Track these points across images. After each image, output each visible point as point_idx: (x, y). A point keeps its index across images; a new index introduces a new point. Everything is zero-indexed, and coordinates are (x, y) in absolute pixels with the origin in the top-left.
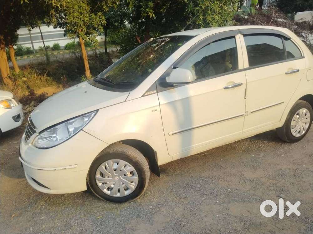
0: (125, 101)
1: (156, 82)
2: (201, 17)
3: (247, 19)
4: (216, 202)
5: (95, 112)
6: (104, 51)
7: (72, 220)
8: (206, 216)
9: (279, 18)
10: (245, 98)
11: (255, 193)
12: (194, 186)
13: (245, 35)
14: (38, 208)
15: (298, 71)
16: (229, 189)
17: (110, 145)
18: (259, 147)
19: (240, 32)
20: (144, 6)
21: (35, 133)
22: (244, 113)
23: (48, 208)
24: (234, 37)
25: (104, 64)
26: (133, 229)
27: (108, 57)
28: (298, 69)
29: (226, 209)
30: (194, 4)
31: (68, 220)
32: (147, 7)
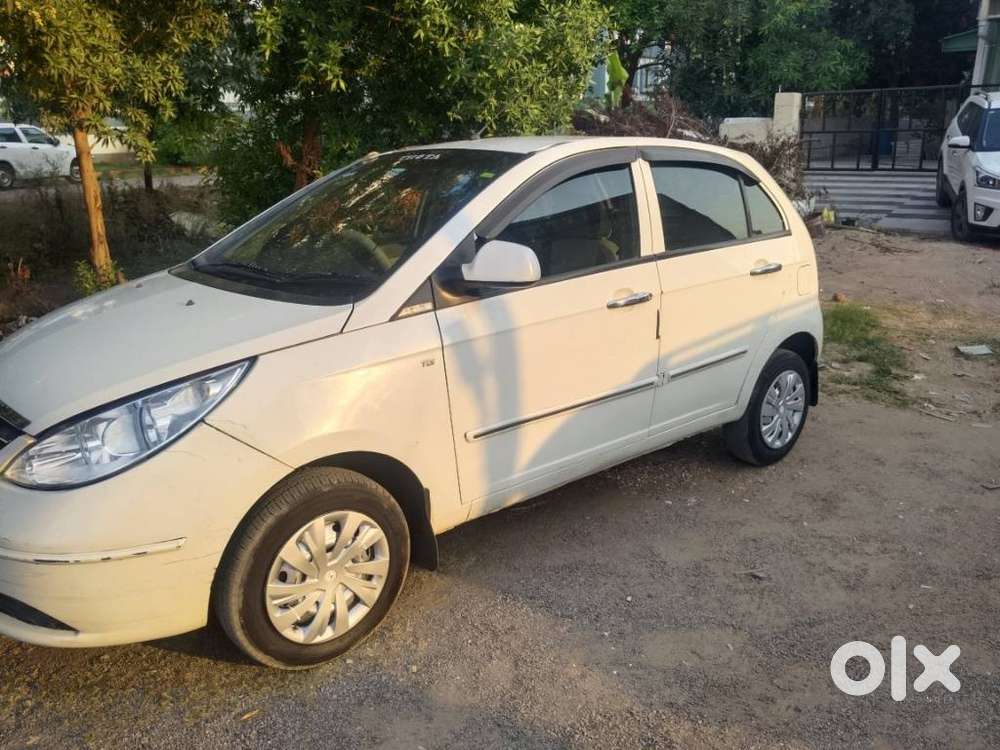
0: (341, 332)
1: (430, 278)
2: (494, 102)
3: (605, 122)
4: (603, 636)
5: (247, 364)
6: (143, 183)
7: (154, 734)
8: (583, 676)
9: (688, 129)
10: (658, 337)
11: (700, 603)
12: (530, 594)
13: (654, 164)
14: (6, 710)
15: (779, 268)
16: (627, 596)
17: (297, 470)
18: (680, 481)
19: (642, 153)
20: (311, 53)
21: (20, 438)
22: (654, 379)
23: (48, 705)
24: (628, 165)
25: (142, 229)
26: (373, 739)
27: (158, 204)
28: (779, 262)
29: (634, 651)
30: (468, 63)
31: (139, 735)
32: (322, 55)
